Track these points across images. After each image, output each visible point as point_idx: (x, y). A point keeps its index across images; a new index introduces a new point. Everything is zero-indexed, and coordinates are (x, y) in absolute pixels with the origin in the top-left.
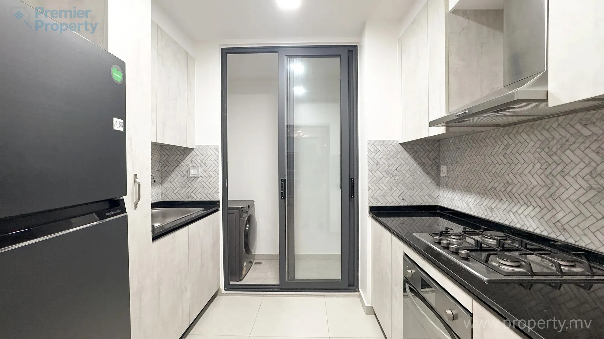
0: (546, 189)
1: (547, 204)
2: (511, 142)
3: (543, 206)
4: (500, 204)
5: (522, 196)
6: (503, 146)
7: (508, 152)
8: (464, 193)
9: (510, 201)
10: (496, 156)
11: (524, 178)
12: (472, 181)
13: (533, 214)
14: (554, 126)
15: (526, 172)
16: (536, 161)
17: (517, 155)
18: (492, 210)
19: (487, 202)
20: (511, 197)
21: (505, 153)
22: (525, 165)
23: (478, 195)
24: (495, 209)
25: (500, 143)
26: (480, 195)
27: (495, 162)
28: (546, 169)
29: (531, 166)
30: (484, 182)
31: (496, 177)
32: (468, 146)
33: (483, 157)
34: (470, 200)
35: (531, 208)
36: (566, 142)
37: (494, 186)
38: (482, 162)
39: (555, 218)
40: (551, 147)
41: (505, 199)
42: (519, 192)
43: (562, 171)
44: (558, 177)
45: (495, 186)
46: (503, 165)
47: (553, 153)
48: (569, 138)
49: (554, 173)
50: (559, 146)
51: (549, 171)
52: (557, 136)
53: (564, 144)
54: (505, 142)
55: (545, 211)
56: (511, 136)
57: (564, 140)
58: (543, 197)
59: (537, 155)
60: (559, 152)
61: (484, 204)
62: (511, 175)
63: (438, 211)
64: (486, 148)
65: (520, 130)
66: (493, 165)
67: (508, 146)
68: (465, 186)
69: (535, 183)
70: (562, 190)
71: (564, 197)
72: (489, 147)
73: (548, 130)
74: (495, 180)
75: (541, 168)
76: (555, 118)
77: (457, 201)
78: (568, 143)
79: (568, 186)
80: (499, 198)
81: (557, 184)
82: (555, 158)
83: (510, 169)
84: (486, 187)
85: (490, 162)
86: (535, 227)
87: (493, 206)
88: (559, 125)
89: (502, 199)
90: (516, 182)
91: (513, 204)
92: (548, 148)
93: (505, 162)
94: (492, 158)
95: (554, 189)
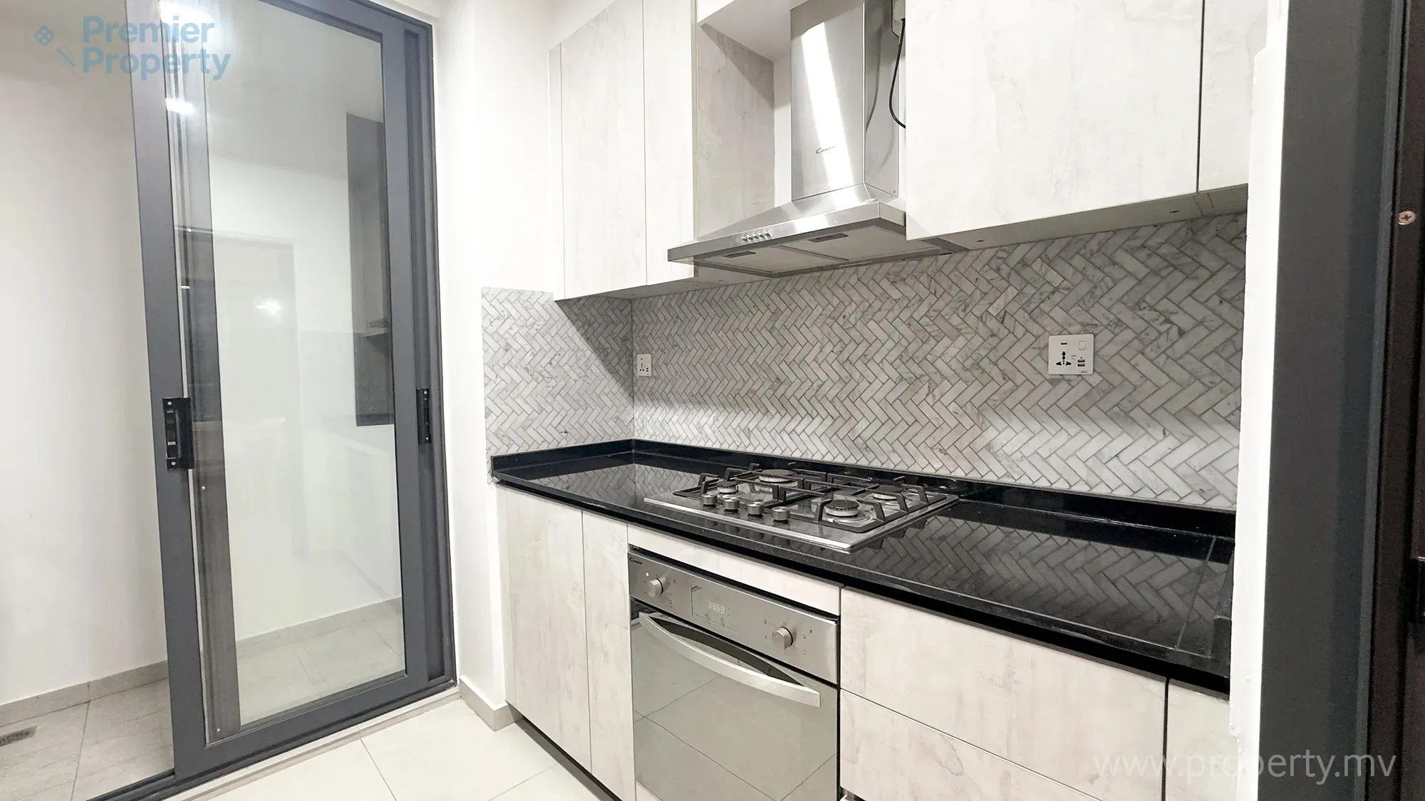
0: (840, 385)
1: (842, 411)
2: (783, 307)
3: (835, 414)
4: (766, 420)
5: (804, 401)
6: (768, 314)
7: (778, 325)
8: (691, 406)
9: (783, 412)
10: (755, 332)
11: (808, 370)
12: (709, 382)
13: (820, 430)
14: (853, 280)
15: (809, 359)
16: (826, 340)
17: (793, 329)
18: (748, 433)
19: (740, 420)
20: (784, 405)
21: (773, 327)
22: (808, 347)
23: (721, 409)
24: (756, 431)
25: (763, 308)
26: (725, 408)
27: (755, 343)
28: (841, 352)
29: (817, 349)
30: (733, 382)
31: (757, 370)
32: (700, 314)
33: (730, 334)
34: (704, 420)
35: (818, 420)
36: (868, 307)
37: (752, 388)
38: (729, 345)
39: (854, 433)
40: (847, 315)
41: (773, 411)
42: (799, 394)
43: (864, 355)
44: (859, 365)
45: (755, 387)
46: (768, 349)
47: (851, 326)
48: (873, 302)
49: (853, 359)
50: (859, 315)
51: (845, 355)
52: (857, 298)
53: (866, 311)
54: (773, 308)
55: (840, 422)
56: (783, 295)
57: (867, 305)
58: (836, 400)
59: (826, 329)
60: (859, 325)
61: (734, 425)
62: (783, 366)
63: (633, 451)
64: (737, 317)
65: (799, 287)
66: (750, 350)
67: (776, 314)
68: (695, 393)
69: (824, 377)
70: (864, 384)
71: (866, 396)
72: (742, 316)
73: (843, 288)
74: (755, 377)
75: (832, 351)
76: (853, 270)
77: (677, 425)
78: (871, 311)
79: (871, 378)
80: (763, 410)
81: (857, 376)
82: (854, 333)
83: (782, 355)
84: (736, 392)
85: (745, 344)
86: (824, 451)
87: (751, 426)
88: (859, 280)
89: (768, 411)
90: (792, 378)
91: (788, 418)
92: (844, 317)
93: (773, 342)
94: (748, 335)
95: (852, 384)
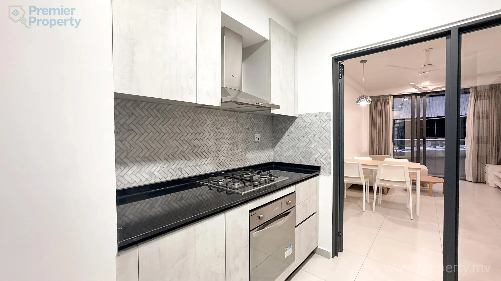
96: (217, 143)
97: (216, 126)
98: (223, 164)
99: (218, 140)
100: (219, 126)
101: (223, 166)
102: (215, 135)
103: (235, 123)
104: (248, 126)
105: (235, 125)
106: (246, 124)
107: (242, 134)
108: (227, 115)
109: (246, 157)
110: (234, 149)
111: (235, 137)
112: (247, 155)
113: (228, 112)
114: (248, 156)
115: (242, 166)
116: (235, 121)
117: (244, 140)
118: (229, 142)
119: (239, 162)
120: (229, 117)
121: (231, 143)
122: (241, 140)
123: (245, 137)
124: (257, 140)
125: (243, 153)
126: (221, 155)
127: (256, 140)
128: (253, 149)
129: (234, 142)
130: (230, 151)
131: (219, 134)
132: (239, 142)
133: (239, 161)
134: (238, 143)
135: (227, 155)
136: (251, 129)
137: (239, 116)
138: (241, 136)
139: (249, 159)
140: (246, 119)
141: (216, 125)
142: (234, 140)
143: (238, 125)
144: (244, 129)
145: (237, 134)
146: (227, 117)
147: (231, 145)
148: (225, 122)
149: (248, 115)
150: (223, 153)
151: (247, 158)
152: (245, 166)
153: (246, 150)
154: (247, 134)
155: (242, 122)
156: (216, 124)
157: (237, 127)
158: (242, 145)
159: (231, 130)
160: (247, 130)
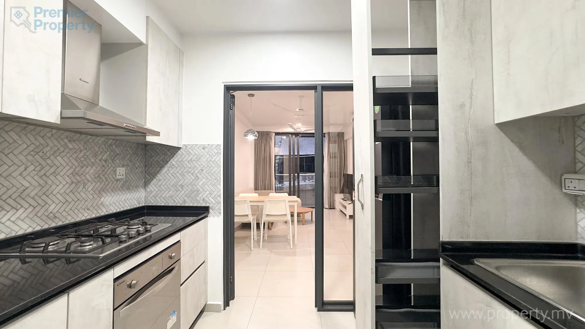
16: (30, 164)
22: (15, 167)
29: (22, 168)
35: (22, 210)
40: (45, 152)
43: (54, 172)
44: (51, 177)
47: (47, 157)
49: (48, 174)
55: (38, 208)
58: (36, 196)
59: (30, 158)
60: (52, 157)
69: (27, 185)
71: (55, 192)
73: (42, 137)
75: (34, 170)
78: (58, 152)
79: (58, 183)
81: (50, 182)
95: (47, 187)
96: (42, 182)
97: (41, 154)
98: (54, 216)
99: (44, 178)
100: (48, 154)
101: (54, 220)
102: (39, 168)
103: (81, 151)
104: (105, 156)
105: (82, 154)
106: (103, 154)
107: (94, 168)
108: (67, 137)
109: (100, 202)
110: (79, 190)
111: (80, 172)
112: (102, 199)
113: (67, 133)
114: (105, 200)
115: (94, 216)
116: (82, 148)
117: (98, 177)
118: (69, 181)
119: (87, 211)
120: (70, 141)
121: (73, 182)
122: (93, 177)
123: (101, 172)
124: (121, 177)
125: (96, 196)
126: (50, 202)
127: (118, 177)
128: (114, 190)
129: (80, 179)
130: (71, 194)
131: (48, 168)
132: (88, 180)
133: (87, 209)
134: (86, 182)
135: (64, 201)
136: (110, 161)
137: (90, 141)
138: (92, 171)
139: (107, 205)
140: (103, 146)
141: (41, 152)
142: (78, 178)
143: (88, 154)
144: (98, 161)
145: (85, 168)
146: (66, 141)
147: (74, 185)
148: (62, 149)
149: (107, 141)
150: (54, 199)
151: (102, 204)
152: (98, 215)
153: (101, 192)
154: (103, 168)
155: (95, 150)
156: (43, 151)
157: (86, 157)
158: (94, 184)
159: (74, 161)
160: (103, 163)
